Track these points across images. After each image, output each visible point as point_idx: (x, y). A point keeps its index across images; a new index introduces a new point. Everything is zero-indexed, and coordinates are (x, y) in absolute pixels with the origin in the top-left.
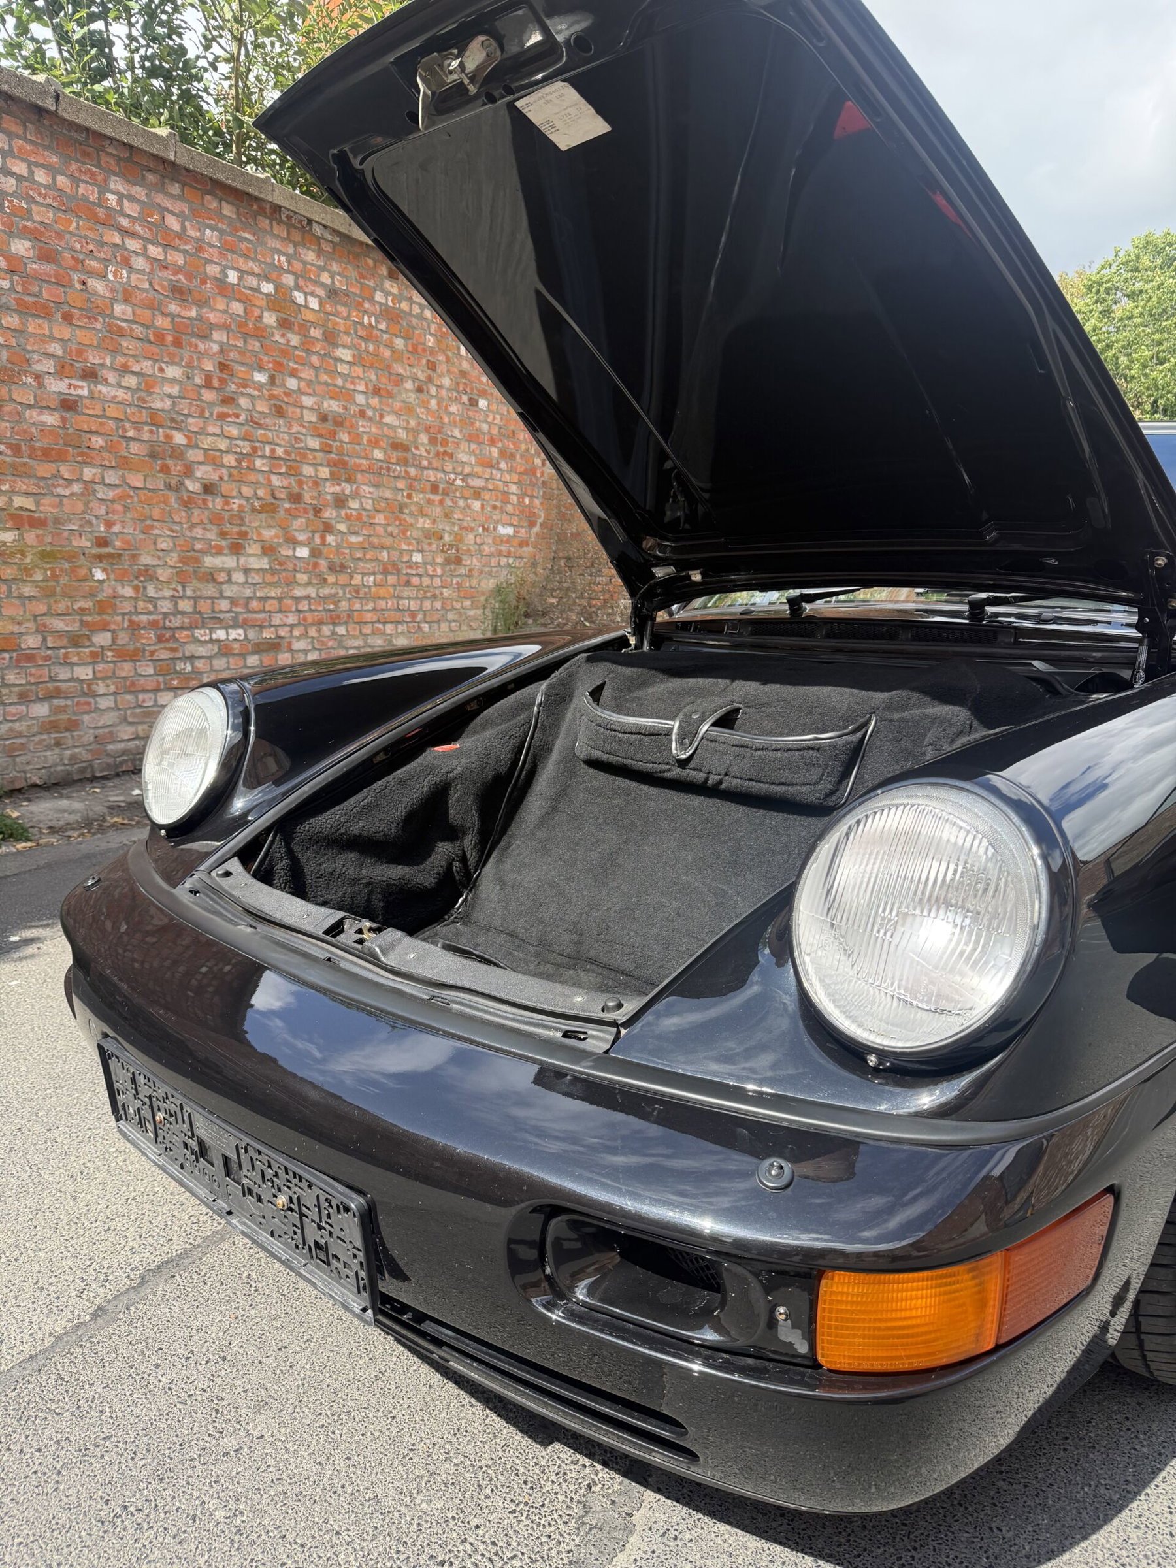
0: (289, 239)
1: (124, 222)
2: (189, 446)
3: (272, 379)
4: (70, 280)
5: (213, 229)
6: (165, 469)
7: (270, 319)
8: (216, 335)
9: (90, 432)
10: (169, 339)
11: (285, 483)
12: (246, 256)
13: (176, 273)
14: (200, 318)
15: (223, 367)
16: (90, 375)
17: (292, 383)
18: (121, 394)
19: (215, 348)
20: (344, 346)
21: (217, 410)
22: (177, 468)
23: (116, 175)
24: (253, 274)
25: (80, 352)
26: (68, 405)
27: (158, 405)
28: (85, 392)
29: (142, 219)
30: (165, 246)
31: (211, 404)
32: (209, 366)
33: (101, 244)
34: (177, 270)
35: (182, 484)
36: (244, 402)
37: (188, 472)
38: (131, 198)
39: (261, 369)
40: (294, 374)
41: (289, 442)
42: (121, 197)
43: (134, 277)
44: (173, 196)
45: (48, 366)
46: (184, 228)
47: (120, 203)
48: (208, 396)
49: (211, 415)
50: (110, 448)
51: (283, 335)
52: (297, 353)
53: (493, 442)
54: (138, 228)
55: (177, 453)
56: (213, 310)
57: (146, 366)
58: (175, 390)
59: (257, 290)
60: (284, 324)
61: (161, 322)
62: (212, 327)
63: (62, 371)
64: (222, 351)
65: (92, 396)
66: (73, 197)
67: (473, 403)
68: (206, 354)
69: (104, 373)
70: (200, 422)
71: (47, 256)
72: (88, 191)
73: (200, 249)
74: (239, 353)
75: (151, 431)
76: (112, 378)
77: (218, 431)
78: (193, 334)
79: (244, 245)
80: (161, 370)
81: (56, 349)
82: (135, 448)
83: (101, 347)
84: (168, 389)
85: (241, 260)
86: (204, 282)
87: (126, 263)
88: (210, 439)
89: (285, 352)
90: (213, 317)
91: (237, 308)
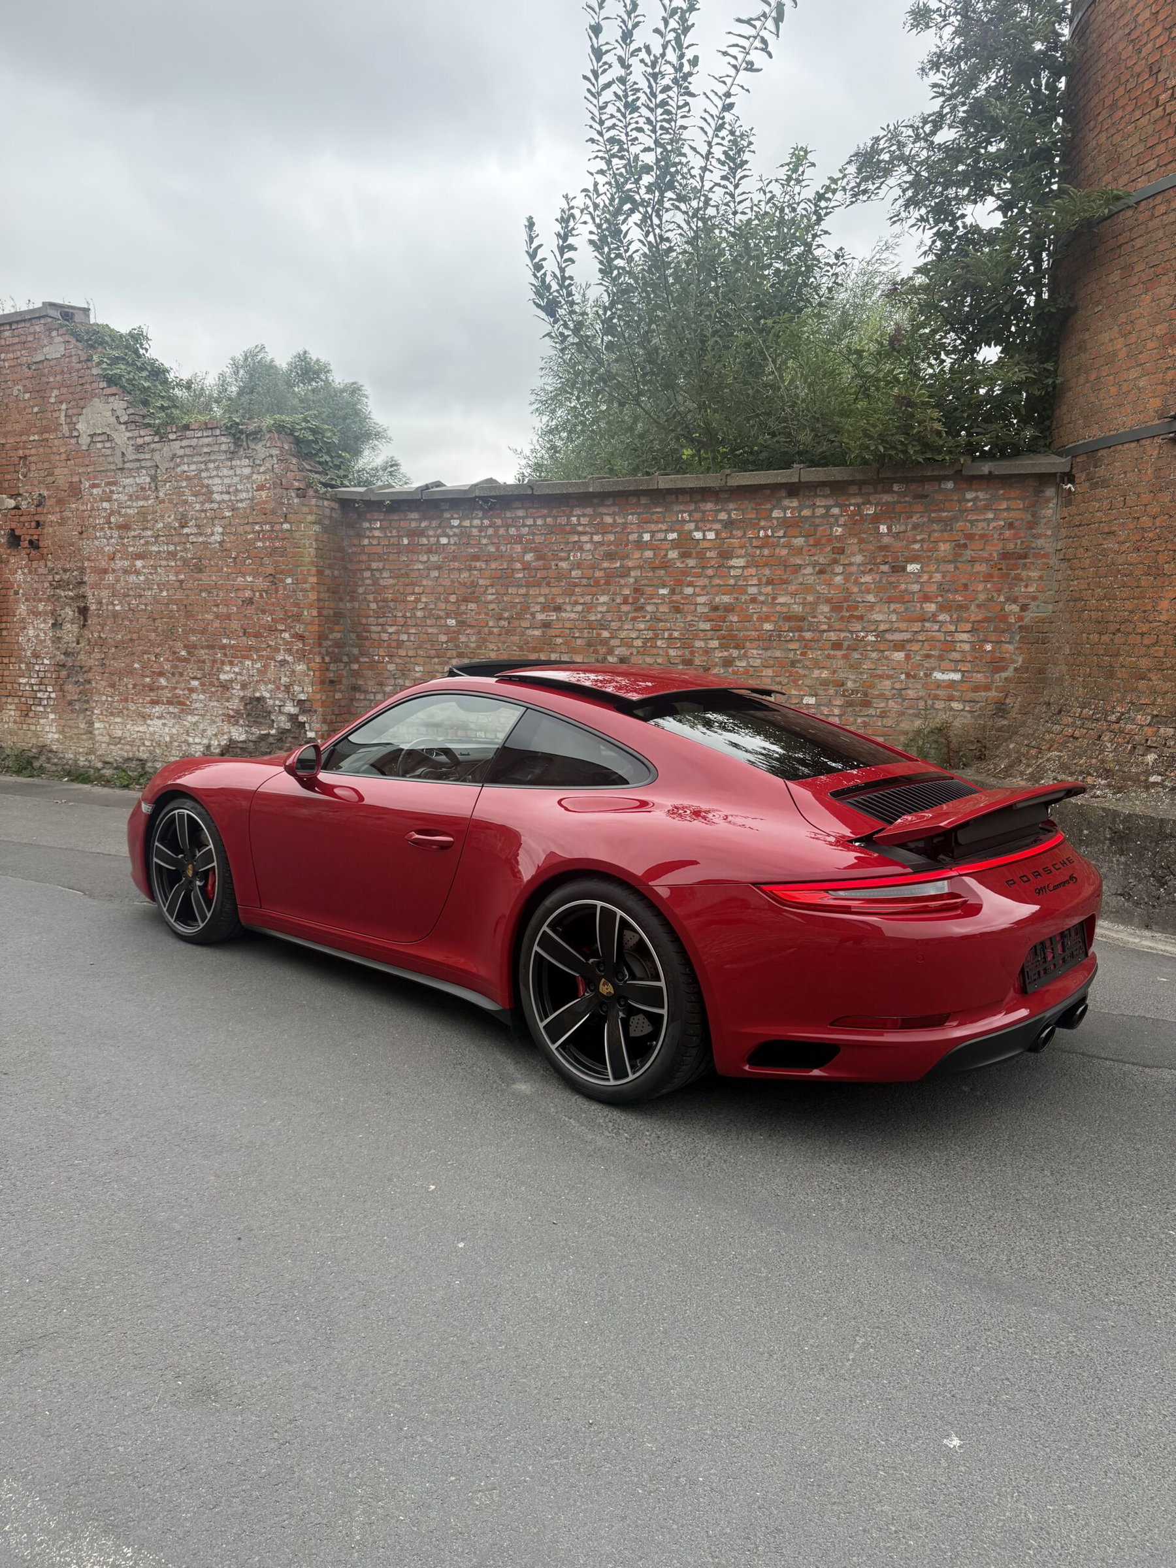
0: (691, 501)
1: (580, 529)
2: (612, 637)
3: (673, 592)
4: (551, 566)
5: (632, 514)
6: (596, 652)
7: (673, 554)
8: (633, 574)
9: (556, 636)
10: (602, 582)
11: (679, 653)
12: (657, 522)
13: (609, 545)
14: (622, 566)
15: (636, 590)
16: (558, 609)
17: (689, 590)
18: (573, 615)
19: (632, 580)
20: (738, 557)
21: (630, 616)
22: (603, 650)
23: (576, 506)
24: (661, 531)
25: (553, 599)
26: (546, 625)
27: (593, 618)
28: (555, 618)
29: (590, 524)
30: (603, 534)
31: (628, 613)
32: (627, 592)
33: (568, 543)
34: (610, 543)
35: (605, 659)
36: (649, 608)
37: (610, 652)
38: (584, 515)
39: (664, 586)
40: (690, 584)
41: (685, 627)
42: (579, 516)
43: (584, 555)
44: (609, 506)
45: (538, 608)
46: (615, 521)
47: (578, 520)
48: (625, 608)
49: (627, 619)
50: (566, 643)
51: (683, 562)
52: (694, 571)
53: (926, 598)
54: (588, 529)
55: (604, 642)
56: (631, 559)
57: (588, 598)
58: (604, 609)
59: (665, 539)
60: (684, 555)
61: (598, 574)
62: (630, 569)
63: (543, 610)
64: (636, 581)
65: (558, 619)
66: (555, 526)
67: (898, 569)
68: (626, 585)
69: (564, 606)
70: (619, 624)
71: (539, 558)
72: (562, 520)
73: (625, 528)
74: (648, 580)
75: (589, 632)
76: (568, 608)
77: (631, 627)
78: (616, 577)
79: (654, 517)
80: (597, 599)
81: (542, 599)
82: (579, 642)
83: (564, 594)
84: (600, 609)
85: (653, 526)
86: (626, 545)
87: (581, 549)
88: (625, 632)
89: (685, 572)
90: (630, 564)
91: (649, 554)
